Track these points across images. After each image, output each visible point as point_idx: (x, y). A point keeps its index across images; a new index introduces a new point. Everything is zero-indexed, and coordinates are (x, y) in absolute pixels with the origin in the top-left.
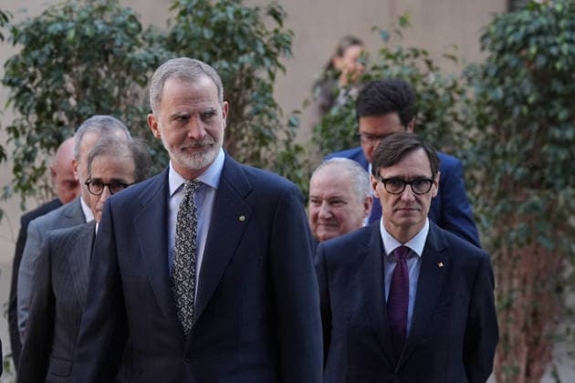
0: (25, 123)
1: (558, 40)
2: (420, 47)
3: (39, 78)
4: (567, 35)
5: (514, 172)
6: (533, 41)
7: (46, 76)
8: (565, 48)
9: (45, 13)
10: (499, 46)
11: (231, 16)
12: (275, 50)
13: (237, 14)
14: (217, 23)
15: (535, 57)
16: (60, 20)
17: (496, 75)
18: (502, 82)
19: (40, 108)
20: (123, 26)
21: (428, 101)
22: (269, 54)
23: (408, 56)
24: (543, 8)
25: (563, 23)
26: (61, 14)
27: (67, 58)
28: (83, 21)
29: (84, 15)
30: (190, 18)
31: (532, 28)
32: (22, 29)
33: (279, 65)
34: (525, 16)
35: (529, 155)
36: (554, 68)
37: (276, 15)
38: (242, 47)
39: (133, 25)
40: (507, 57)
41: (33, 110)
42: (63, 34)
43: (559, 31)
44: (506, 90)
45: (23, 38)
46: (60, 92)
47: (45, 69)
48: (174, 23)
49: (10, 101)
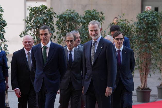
0: (59, 32)
1: (150, 18)
2: (126, 19)
3: (62, 24)
4: (151, 17)
5: (142, 40)
6: (145, 18)
7: (63, 24)
8: (151, 19)
9: (63, 13)
10: (140, 19)
11: (94, 13)
12: (102, 19)
13: (95, 13)
14: (92, 15)
15: (146, 21)
16: (65, 14)
17: (139, 24)
18: (140, 25)
19: (62, 29)
20: (76, 15)
21: (128, 28)
22: (101, 20)
23: (124, 20)
24: (147, 12)
25: (150, 15)
26: (65, 13)
27: (66, 21)
28: (69, 14)
29: (69, 13)
30: (87, 14)
31: (145, 16)
32: (59, 16)
33: (103, 22)
34: (144, 13)
35: (145, 37)
36: (149, 22)
37: (102, 13)
38: (96, 19)
39: (78, 15)
40: (141, 21)
41: (61, 30)
42: (66, 17)
43: (150, 16)
44: (141, 26)
45: (59, 17)
46: (65, 26)
47: (63, 23)
48: (85, 15)
49: (57, 28)
